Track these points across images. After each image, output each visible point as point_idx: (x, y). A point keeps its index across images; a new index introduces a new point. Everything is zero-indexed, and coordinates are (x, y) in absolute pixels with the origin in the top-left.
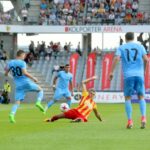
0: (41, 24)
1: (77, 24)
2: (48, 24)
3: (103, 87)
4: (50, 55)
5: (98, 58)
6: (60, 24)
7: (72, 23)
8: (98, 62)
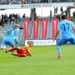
0: (8, 4)
1: (28, 3)
2: (12, 4)
3: (43, 37)
4: (14, 20)
5: (40, 21)
6: (18, 4)
7: (25, 3)
8: (39, 24)
